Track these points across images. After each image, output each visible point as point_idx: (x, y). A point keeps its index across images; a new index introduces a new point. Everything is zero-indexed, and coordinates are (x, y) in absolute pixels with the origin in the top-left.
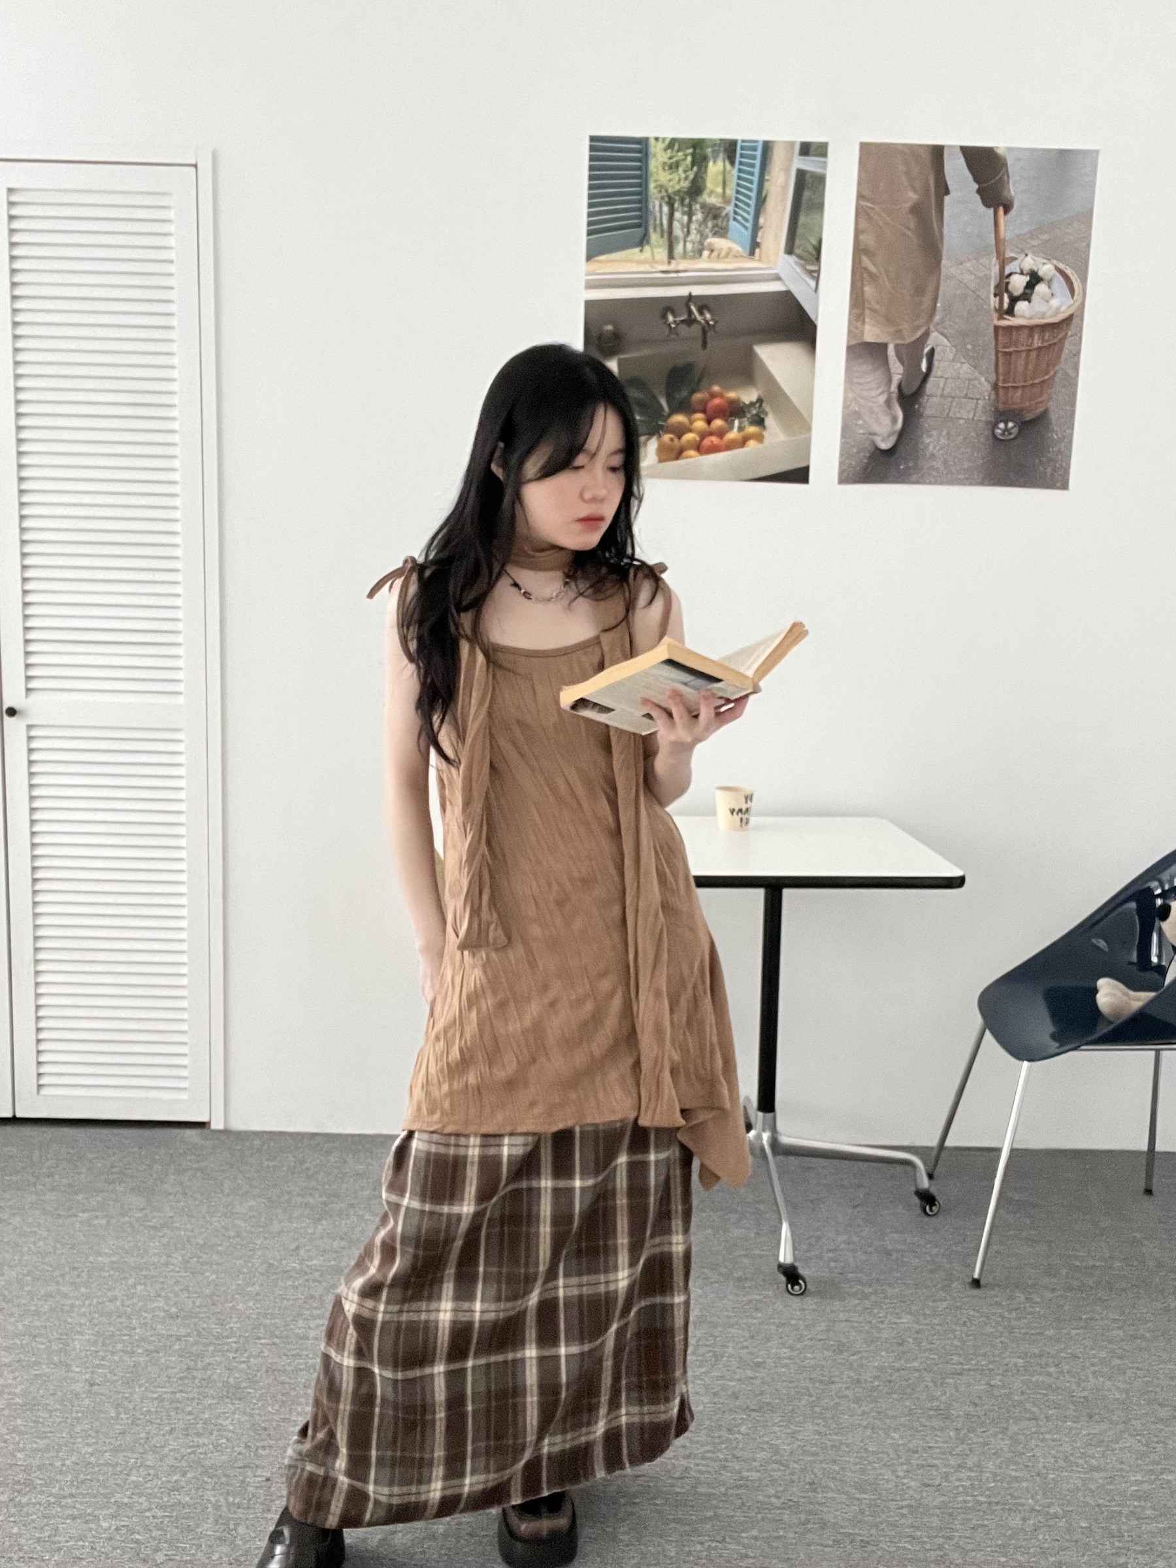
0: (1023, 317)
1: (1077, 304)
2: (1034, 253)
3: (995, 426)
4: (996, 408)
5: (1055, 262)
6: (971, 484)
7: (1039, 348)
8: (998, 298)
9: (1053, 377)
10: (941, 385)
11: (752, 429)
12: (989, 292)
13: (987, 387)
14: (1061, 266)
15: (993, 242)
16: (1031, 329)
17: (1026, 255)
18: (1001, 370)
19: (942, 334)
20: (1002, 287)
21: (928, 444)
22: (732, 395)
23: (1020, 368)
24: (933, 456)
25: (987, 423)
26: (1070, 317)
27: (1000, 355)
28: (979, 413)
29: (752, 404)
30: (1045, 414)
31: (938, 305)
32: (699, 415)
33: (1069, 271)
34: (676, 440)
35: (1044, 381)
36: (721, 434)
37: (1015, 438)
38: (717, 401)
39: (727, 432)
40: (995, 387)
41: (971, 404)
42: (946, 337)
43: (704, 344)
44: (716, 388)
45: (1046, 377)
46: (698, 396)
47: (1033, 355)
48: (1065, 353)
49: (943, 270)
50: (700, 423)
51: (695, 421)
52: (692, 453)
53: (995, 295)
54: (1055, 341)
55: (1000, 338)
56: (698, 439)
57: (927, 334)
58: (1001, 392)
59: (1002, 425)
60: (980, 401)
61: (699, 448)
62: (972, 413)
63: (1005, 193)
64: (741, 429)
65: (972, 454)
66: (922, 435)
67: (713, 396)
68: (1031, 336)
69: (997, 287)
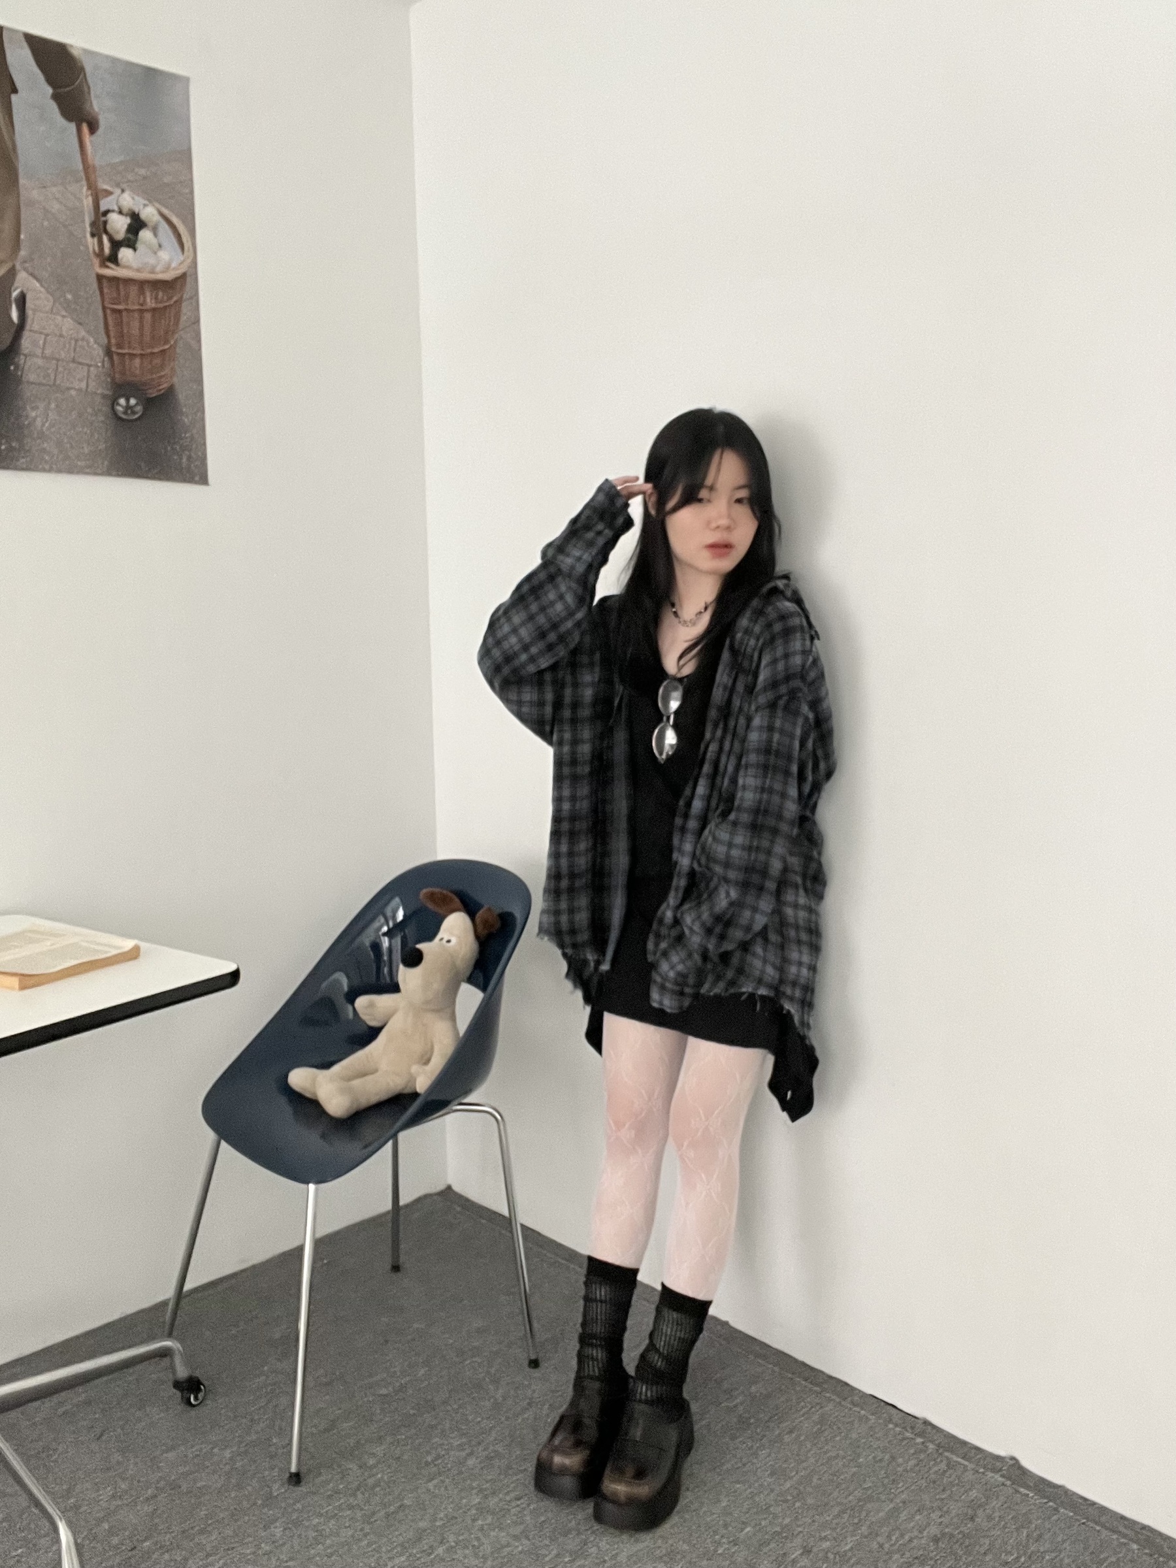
0: (128, 267)
1: (189, 261)
2: (133, 191)
3: (114, 402)
4: (113, 379)
5: (157, 205)
6: (96, 474)
7: (154, 310)
8: (96, 240)
9: (173, 347)
10: (41, 342)
12: (84, 231)
13: (98, 352)
14: (166, 212)
15: (81, 167)
16: (142, 284)
17: (123, 191)
18: (112, 334)
19: (32, 275)
20: (100, 227)
21: (35, 419)
23: (135, 332)
24: (42, 436)
25: (104, 396)
26: (183, 276)
27: (108, 312)
28: (92, 384)
30: (171, 390)
31: (22, 237)
33: (175, 220)
35: (163, 351)
37: (139, 419)
40: (109, 353)
41: (82, 372)
42: (38, 280)
45: (167, 347)
47: (148, 316)
48: (183, 318)
49: (22, 192)
53: (93, 235)
54: (172, 302)
55: (106, 290)
57: (12, 273)
58: (115, 357)
59: (122, 401)
60: (92, 369)
62: (85, 382)
63: (87, 106)
65: (92, 435)
66: (24, 409)
68: (141, 291)
69: (93, 224)
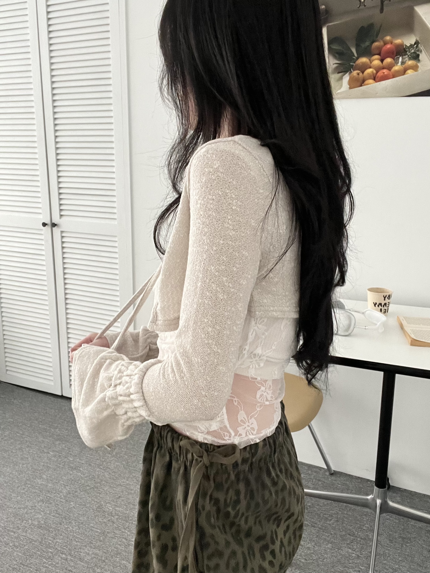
11: (410, 63)
22: (398, 41)
29: (411, 46)
32: (377, 57)
34: (361, 74)
36: (389, 68)
38: (389, 46)
39: (394, 66)
43: (382, 10)
44: (388, 38)
46: (376, 44)
50: (376, 62)
51: (373, 61)
52: (371, 81)
56: (375, 72)
61: (375, 78)
64: (403, 63)
67: (385, 43)
